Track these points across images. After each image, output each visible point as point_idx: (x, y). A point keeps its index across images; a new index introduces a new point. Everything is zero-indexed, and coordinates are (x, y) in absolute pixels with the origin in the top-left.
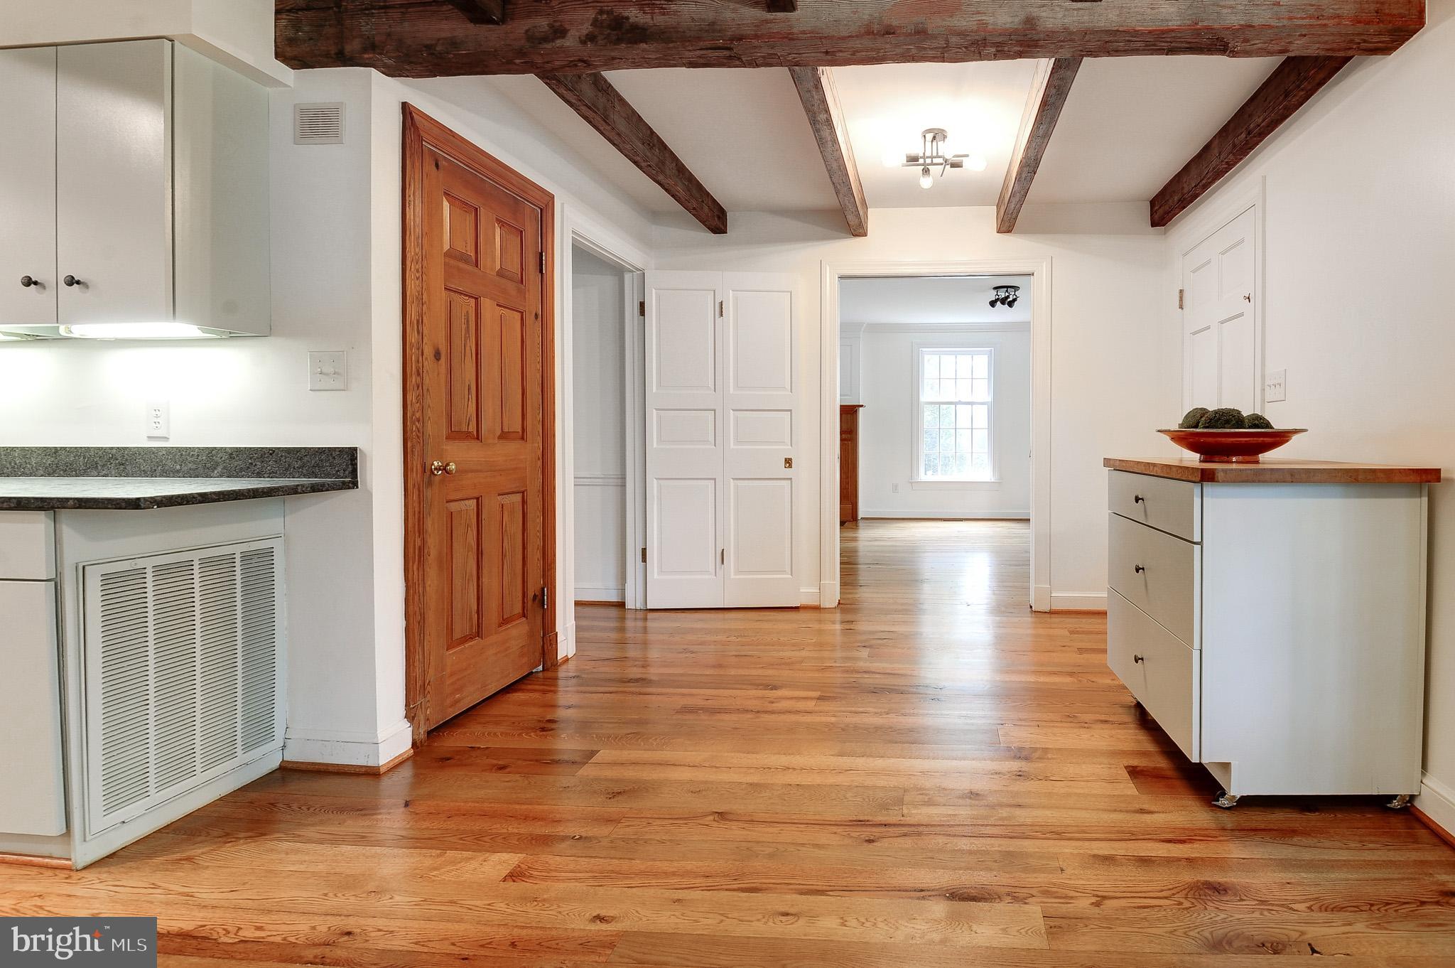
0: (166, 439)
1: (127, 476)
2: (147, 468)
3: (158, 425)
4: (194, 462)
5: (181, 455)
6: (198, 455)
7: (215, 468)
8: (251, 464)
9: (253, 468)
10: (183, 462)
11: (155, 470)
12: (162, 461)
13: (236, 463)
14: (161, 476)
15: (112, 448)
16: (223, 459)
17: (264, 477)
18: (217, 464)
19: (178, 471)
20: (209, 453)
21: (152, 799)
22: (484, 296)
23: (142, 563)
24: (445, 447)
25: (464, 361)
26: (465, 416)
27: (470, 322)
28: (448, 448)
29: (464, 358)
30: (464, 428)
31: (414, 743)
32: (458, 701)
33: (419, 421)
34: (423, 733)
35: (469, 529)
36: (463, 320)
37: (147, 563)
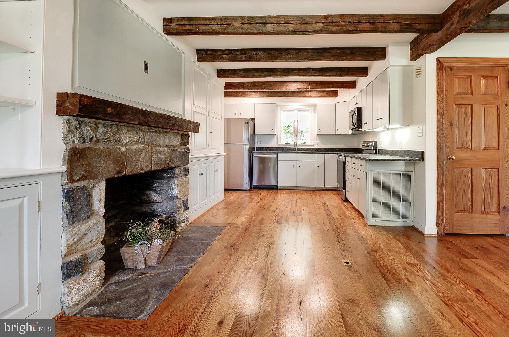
21: (382, 219)
22: (474, 103)
23: (380, 172)
24: (455, 152)
25: (464, 125)
26: (464, 142)
27: (467, 113)
28: (456, 152)
29: (464, 124)
30: (464, 146)
31: (438, 233)
32: (460, 229)
33: (442, 144)
34: (442, 232)
35: (466, 177)
36: (464, 113)
37: (382, 173)
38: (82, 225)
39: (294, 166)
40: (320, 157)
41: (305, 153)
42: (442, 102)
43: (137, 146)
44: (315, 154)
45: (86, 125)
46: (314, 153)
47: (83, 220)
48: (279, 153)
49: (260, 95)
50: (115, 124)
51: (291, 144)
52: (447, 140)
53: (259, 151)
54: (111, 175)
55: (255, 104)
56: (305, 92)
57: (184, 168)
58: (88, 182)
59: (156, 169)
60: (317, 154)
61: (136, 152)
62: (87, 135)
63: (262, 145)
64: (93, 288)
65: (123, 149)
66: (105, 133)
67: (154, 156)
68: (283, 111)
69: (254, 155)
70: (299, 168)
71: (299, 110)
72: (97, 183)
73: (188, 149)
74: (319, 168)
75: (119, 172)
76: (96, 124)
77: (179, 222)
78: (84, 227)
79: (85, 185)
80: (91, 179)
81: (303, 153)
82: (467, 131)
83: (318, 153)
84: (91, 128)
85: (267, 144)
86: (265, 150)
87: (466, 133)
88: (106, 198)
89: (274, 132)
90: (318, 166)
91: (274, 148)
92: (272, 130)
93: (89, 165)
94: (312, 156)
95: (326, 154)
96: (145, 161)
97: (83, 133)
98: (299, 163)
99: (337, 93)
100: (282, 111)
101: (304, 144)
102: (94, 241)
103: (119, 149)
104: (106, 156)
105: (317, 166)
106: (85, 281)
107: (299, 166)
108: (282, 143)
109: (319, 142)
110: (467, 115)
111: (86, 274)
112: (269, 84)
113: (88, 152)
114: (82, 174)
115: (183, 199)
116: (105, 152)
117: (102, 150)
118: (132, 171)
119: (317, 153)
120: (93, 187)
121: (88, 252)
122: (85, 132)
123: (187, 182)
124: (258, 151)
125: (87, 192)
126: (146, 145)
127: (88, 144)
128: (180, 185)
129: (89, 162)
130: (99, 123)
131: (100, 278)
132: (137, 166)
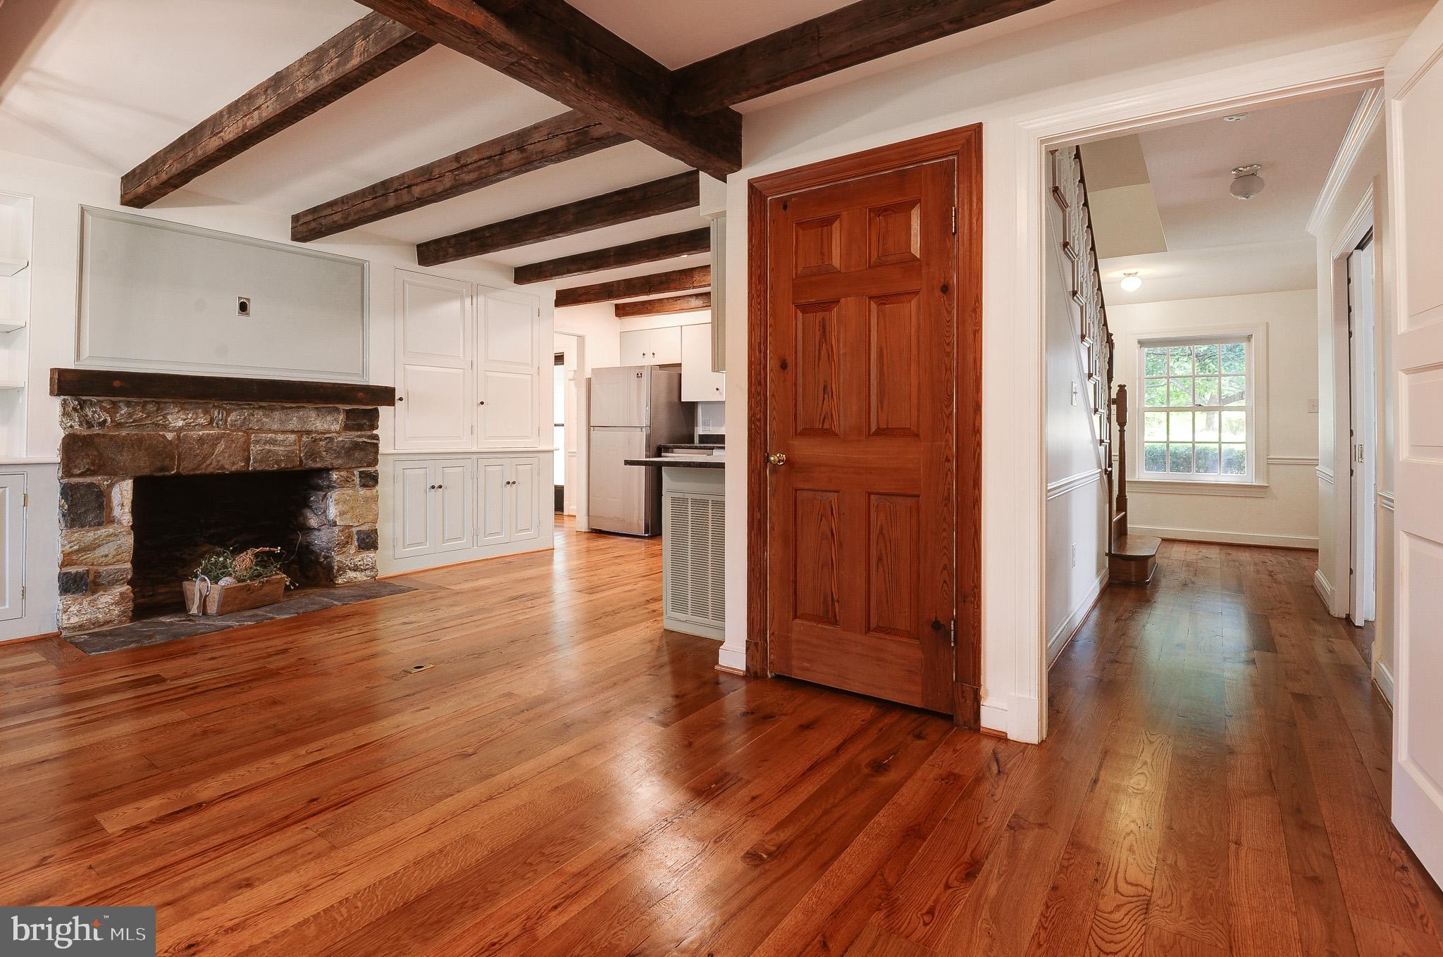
21: (689, 617)
22: (846, 296)
23: (687, 496)
24: (792, 442)
25: (819, 365)
26: (819, 414)
27: (827, 328)
28: (795, 443)
29: (819, 362)
30: (817, 425)
31: (747, 667)
32: (807, 669)
33: (759, 420)
34: (758, 667)
35: (823, 518)
36: (817, 328)
37: (689, 497)
38: (88, 532)
42: (760, 303)
43: (208, 432)
45: (92, 404)
47: (90, 526)
50: (153, 401)
52: (774, 408)
54: (146, 472)
57: (361, 472)
58: (99, 478)
59: (260, 468)
61: (201, 440)
62: (93, 417)
64: (108, 617)
65: (170, 436)
66: (130, 415)
67: (255, 449)
72: (117, 482)
73: (376, 437)
75: (162, 469)
76: (114, 403)
77: (340, 569)
78: (91, 534)
79: (95, 482)
80: (105, 474)
82: (825, 382)
84: (101, 409)
87: (824, 386)
88: (133, 502)
93: (100, 455)
96: (227, 455)
97: (87, 416)
102: (110, 556)
103: (164, 436)
104: (132, 446)
106: (91, 604)
110: (828, 334)
111: (96, 596)
112: (658, 279)
113: (97, 440)
114: (87, 467)
115: (358, 529)
116: (131, 440)
117: (125, 436)
118: (194, 469)
120: (111, 486)
121: (101, 569)
122: (90, 414)
123: (375, 499)
125: (97, 492)
126: (229, 430)
127: (96, 430)
128: (345, 502)
129: (98, 452)
130: (120, 401)
131: (122, 609)
132: (208, 462)
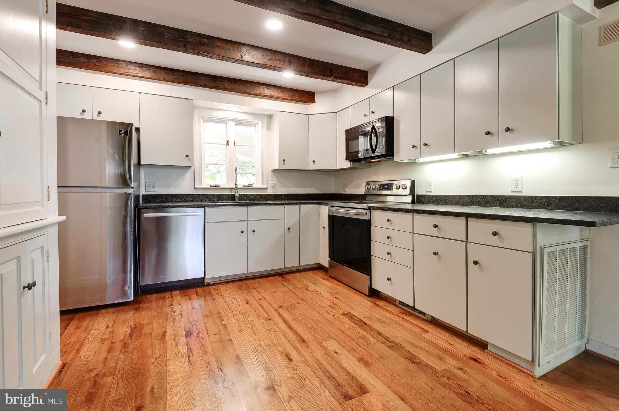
0: (521, 192)
1: (504, 207)
2: (514, 204)
3: (517, 186)
4: (538, 203)
5: (532, 199)
6: (540, 200)
7: (550, 206)
8: (573, 204)
9: (573, 206)
10: (533, 202)
11: (518, 205)
12: (521, 201)
13: (562, 204)
14: (521, 207)
15: (497, 196)
16: (555, 201)
17: (580, 211)
18: (551, 204)
19: (529, 206)
20: (547, 199)
21: (555, 354)
37: (558, 249)
39: (242, 232)
40: (292, 210)
41: (265, 204)
44: (283, 207)
46: (282, 204)
48: (209, 206)
49: (154, 75)
51: (222, 187)
53: (149, 203)
55: (140, 93)
56: (257, 85)
60: (287, 207)
63: (157, 189)
68: (204, 121)
69: (145, 215)
70: (254, 235)
71: (238, 122)
74: (289, 232)
81: (260, 205)
83: (288, 204)
85: (169, 187)
86: (164, 200)
89: (190, 160)
90: (289, 229)
91: (187, 195)
92: (187, 156)
94: (276, 211)
95: (302, 206)
98: (253, 225)
99: (312, 96)
100: (202, 121)
101: (248, 186)
105: (286, 228)
107: (254, 231)
108: (203, 186)
109: (277, 184)
112: (198, 38)
119: (286, 204)
124: (146, 203)
